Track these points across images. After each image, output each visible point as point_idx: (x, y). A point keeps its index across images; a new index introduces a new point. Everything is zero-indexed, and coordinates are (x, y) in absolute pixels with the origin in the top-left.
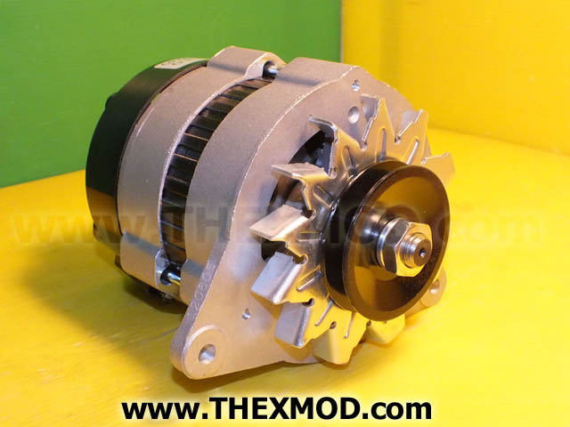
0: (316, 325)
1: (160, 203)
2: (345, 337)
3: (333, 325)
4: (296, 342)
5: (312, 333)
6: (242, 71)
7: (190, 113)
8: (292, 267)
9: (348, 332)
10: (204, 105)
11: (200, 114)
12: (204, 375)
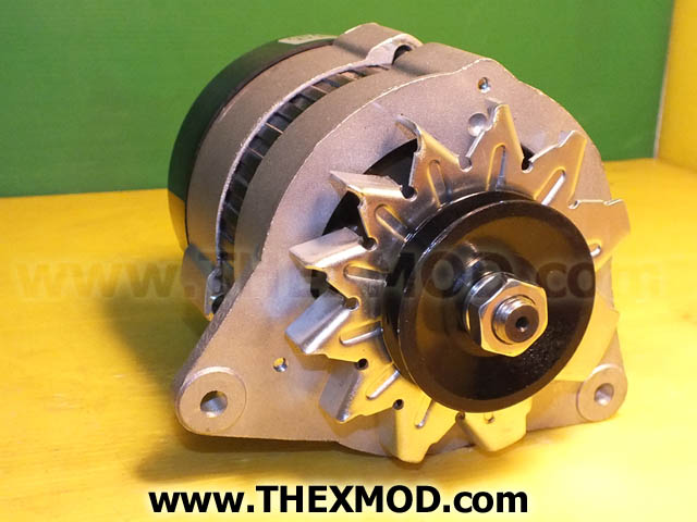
0: (368, 398)
1: (220, 208)
2: (418, 427)
3: (399, 404)
4: (340, 417)
5: (362, 407)
6: (363, 53)
7: (279, 98)
8: (340, 311)
9: (424, 421)
10: (298, 90)
11: (292, 101)
12: (208, 430)
